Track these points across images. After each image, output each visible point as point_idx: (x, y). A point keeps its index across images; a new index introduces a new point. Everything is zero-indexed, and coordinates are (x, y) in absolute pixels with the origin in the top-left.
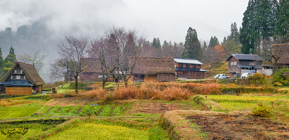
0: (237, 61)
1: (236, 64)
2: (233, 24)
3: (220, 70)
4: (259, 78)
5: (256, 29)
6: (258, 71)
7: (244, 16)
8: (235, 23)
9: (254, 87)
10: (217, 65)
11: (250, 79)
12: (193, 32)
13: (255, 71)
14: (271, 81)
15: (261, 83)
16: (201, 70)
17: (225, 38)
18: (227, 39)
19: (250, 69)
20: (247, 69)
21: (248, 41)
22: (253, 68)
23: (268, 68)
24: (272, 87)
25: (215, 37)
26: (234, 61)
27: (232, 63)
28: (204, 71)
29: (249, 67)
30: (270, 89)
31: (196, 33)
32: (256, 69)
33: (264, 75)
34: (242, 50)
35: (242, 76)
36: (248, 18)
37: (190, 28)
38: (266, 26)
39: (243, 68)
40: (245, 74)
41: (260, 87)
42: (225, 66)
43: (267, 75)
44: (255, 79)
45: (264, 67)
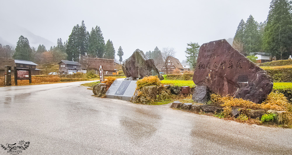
0: (65, 64)
1: (65, 67)
2: (59, 39)
3: (52, 70)
4: (80, 75)
5: (77, 47)
6: (78, 71)
7: (69, 38)
8: (60, 39)
9: (77, 79)
10: (49, 66)
11: (75, 75)
12: (25, 40)
13: (76, 71)
14: (86, 76)
15: (81, 77)
16: (36, 69)
17: (52, 47)
18: (53, 48)
19: (74, 70)
20: (72, 69)
21: (71, 53)
22: (75, 69)
23: (84, 69)
24: (87, 79)
25: (43, 45)
26: (63, 65)
27: (62, 66)
28: (39, 70)
29: (73, 69)
30: (86, 79)
31: (28, 41)
32: (77, 70)
33: (83, 73)
34: (68, 58)
35: (69, 73)
36: (72, 39)
37: (22, 36)
38: (83, 46)
39: (70, 69)
40: (71, 72)
41: (81, 79)
42: (55, 67)
43: (84, 73)
44: (77, 75)
45: (82, 69)
